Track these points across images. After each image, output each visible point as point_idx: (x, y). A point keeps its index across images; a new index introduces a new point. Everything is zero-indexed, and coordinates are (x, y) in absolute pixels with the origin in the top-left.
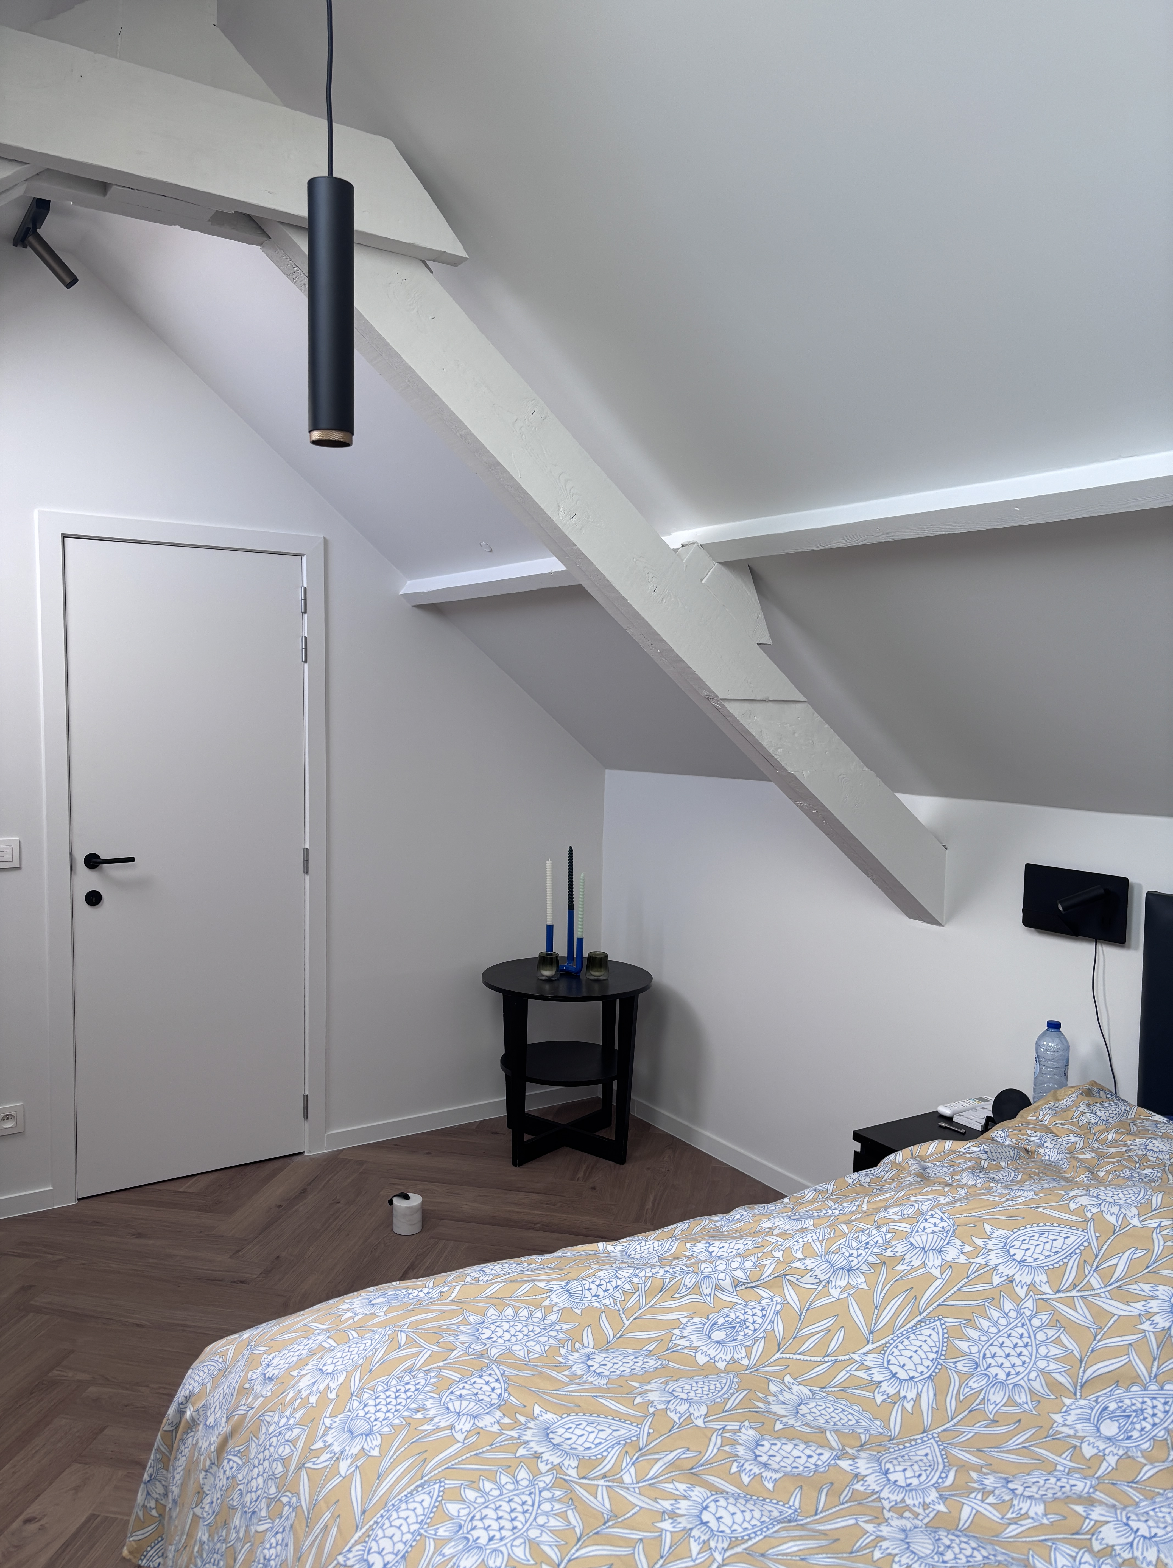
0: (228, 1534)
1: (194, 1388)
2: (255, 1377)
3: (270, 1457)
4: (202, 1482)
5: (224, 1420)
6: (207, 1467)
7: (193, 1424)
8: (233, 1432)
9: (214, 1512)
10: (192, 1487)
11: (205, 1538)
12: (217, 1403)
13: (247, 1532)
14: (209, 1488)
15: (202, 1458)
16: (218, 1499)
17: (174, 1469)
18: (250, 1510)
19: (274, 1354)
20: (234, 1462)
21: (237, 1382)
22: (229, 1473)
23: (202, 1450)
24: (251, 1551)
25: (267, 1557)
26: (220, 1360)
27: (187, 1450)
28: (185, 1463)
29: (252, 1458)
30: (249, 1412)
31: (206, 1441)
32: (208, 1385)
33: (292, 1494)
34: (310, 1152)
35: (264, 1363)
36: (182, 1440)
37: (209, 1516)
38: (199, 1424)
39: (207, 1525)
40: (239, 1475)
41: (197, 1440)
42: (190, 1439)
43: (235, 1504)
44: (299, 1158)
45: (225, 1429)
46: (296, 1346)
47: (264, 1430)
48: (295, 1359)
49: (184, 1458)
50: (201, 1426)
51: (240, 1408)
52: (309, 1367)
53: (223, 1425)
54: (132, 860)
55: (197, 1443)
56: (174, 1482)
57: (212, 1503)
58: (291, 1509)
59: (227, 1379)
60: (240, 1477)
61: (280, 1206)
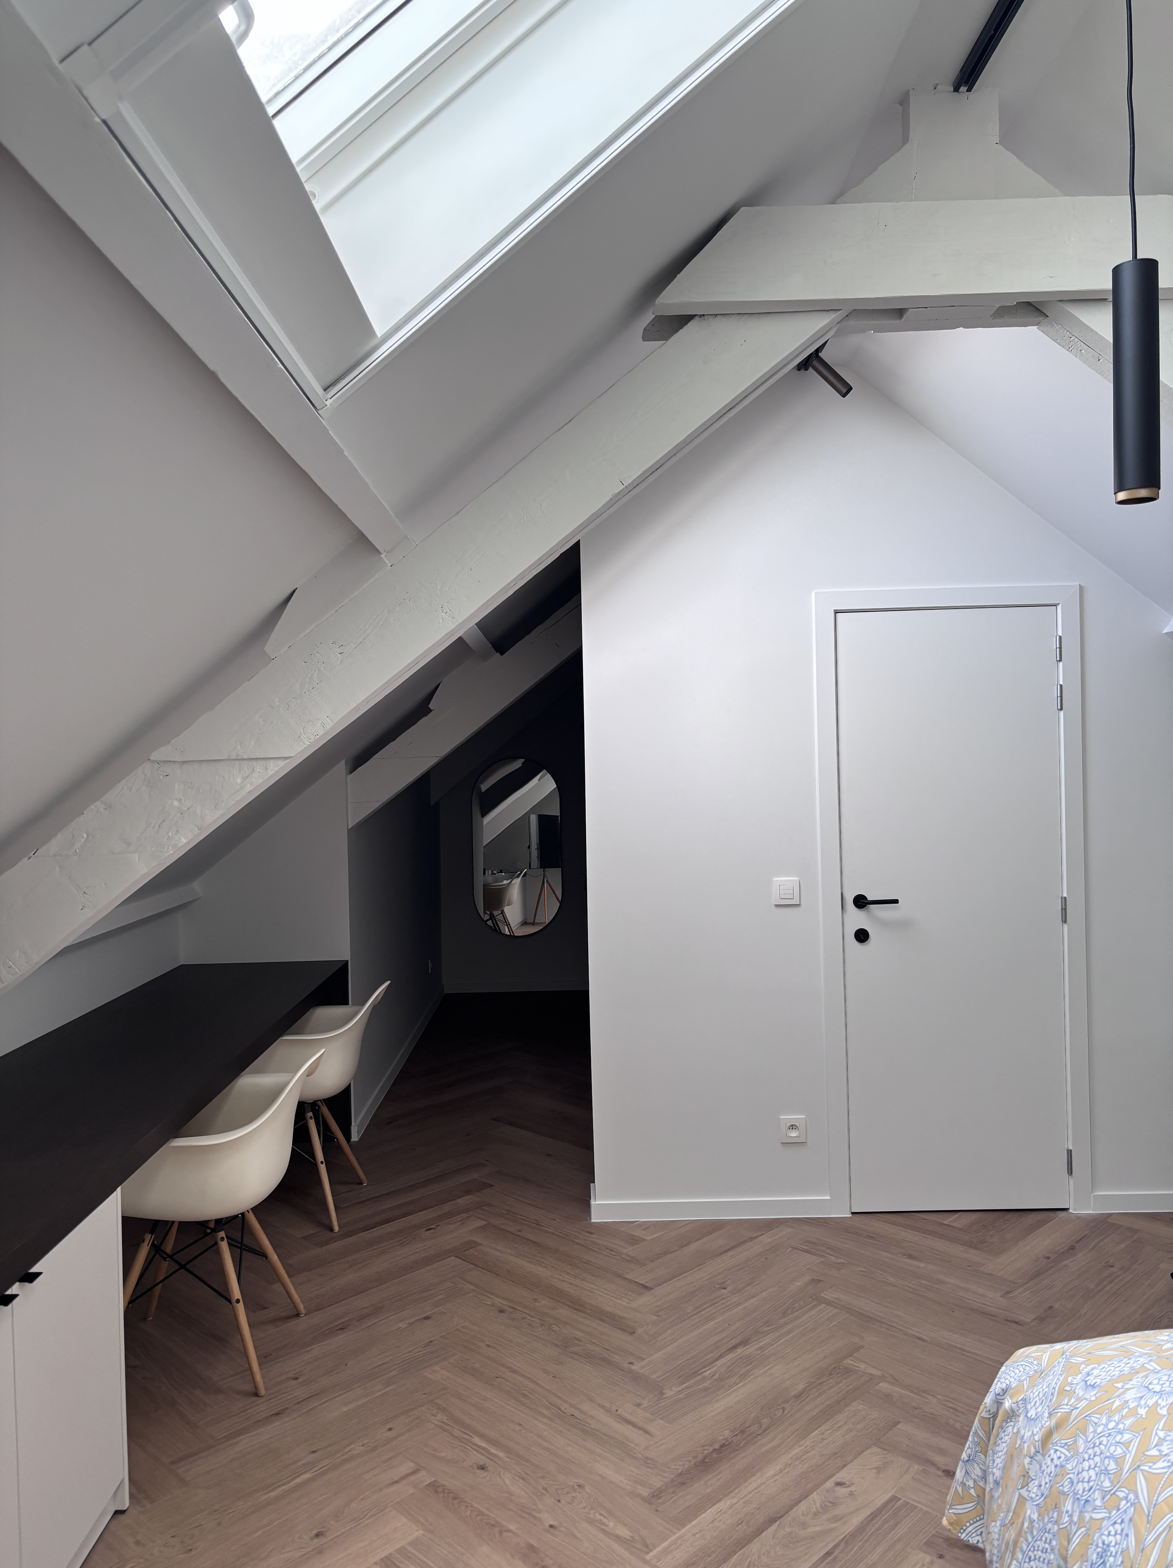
0: (1060, 1516)
1: (1010, 1382)
2: (1075, 1382)
3: (1101, 1453)
4: (1027, 1467)
5: (1046, 1415)
6: (1032, 1454)
7: (1011, 1415)
8: (1058, 1426)
9: (1043, 1495)
10: (1015, 1470)
11: (1035, 1516)
12: (1037, 1399)
13: (1081, 1517)
14: (1034, 1474)
15: (1026, 1445)
16: (1046, 1483)
17: (994, 1453)
18: (1083, 1498)
19: (1093, 1366)
20: (1061, 1452)
21: (1056, 1384)
22: (1056, 1461)
23: (1025, 1438)
24: (1087, 1535)
25: (1106, 1542)
26: (1035, 1363)
27: (1007, 1438)
28: (1006, 1448)
29: (1081, 1451)
30: (1074, 1411)
31: (1029, 1431)
32: (1025, 1382)
33: (1129, 1490)
34: (1075, 1210)
35: (1083, 1372)
36: (1001, 1427)
37: (1037, 1498)
38: (1019, 1416)
39: (1037, 1505)
40: (1067, 1466)
41: (1019, 1429)
42: (1010, 1428)
43: (1066, 1490)
44: (1064, 1214)
45: (1048, 1423)
46: (1116, 1363)
47: (1091, 1429)
48: (1117, 1373)
49: (1004, 1445)
50: (1021, 1419)
51: (1061, 1407)
52: (1134, 1382)
53: (1046, 1419)
54: (896, 901)
55: (1018, 1432)
56: (995, 1466)
57: (1040, 1486)
58: (1129, 1504)
59: (1044, 1380)
60: (1069, 1467)
61: (1048, 1258)
